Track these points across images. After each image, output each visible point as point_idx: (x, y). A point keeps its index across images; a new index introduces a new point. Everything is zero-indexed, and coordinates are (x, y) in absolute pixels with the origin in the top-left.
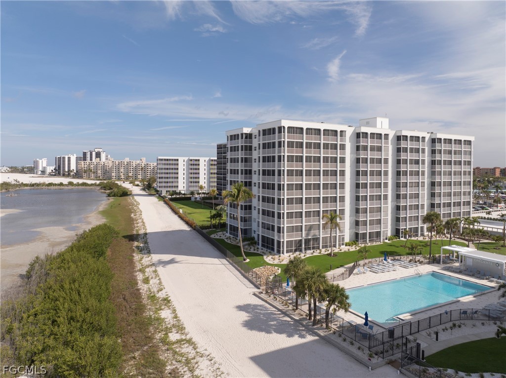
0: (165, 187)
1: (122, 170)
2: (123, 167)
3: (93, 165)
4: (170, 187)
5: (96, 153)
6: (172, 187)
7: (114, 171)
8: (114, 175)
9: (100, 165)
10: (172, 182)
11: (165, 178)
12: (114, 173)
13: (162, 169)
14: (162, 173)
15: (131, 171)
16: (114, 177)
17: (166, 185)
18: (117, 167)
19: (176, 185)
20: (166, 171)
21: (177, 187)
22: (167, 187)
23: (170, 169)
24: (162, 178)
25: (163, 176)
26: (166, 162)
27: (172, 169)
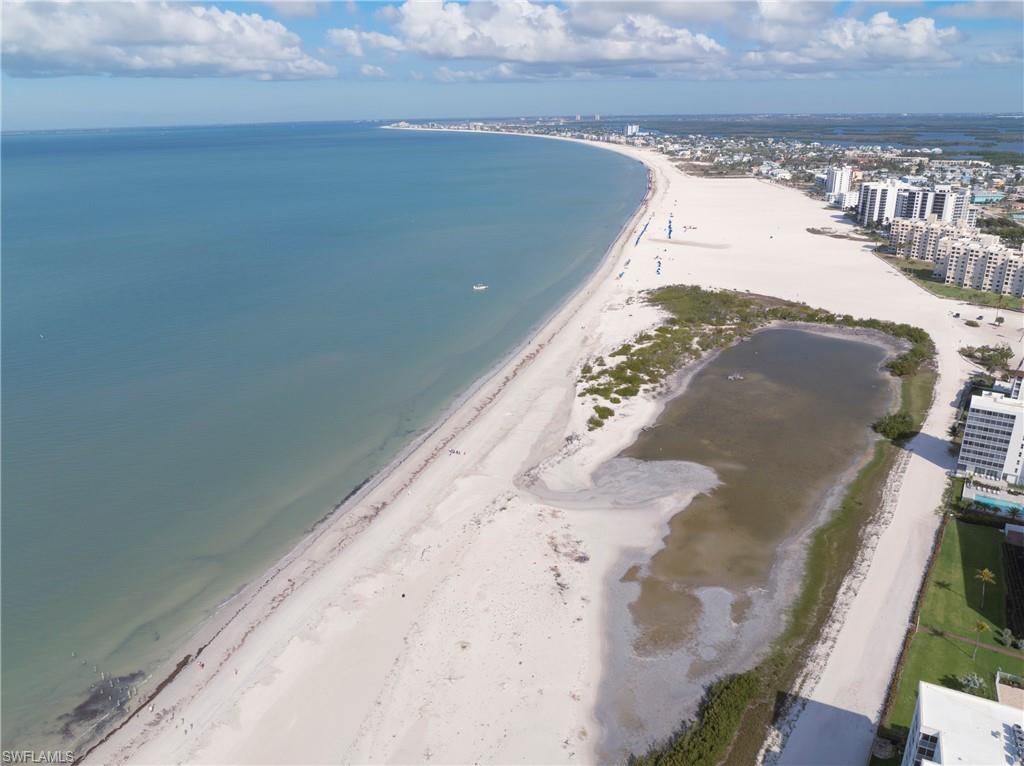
0: (973, 460)
1: (970, 268)
2: (973, 262)
3: (919, 233)
4: (984, 462)
5: (937, 195)
6: (990, 464)
7: (953, 267)
8: (952, 276)
9: (934, 235)
10: (992, 456)
11: (977, 444)
12: (952, 271)
13: (974, 427)
14: (972, 435)
15: (990, 274)
16: (951, 280)
17: (977, 457)
18: (961, 261)
19: (999, 462)
20: (983, 433)
21: (1002, 466)
22: (979, 461)
23: (991, 430)
24: (971, 443)
25: (975, 440)
26: (987, 417)
27: (997, 432)
